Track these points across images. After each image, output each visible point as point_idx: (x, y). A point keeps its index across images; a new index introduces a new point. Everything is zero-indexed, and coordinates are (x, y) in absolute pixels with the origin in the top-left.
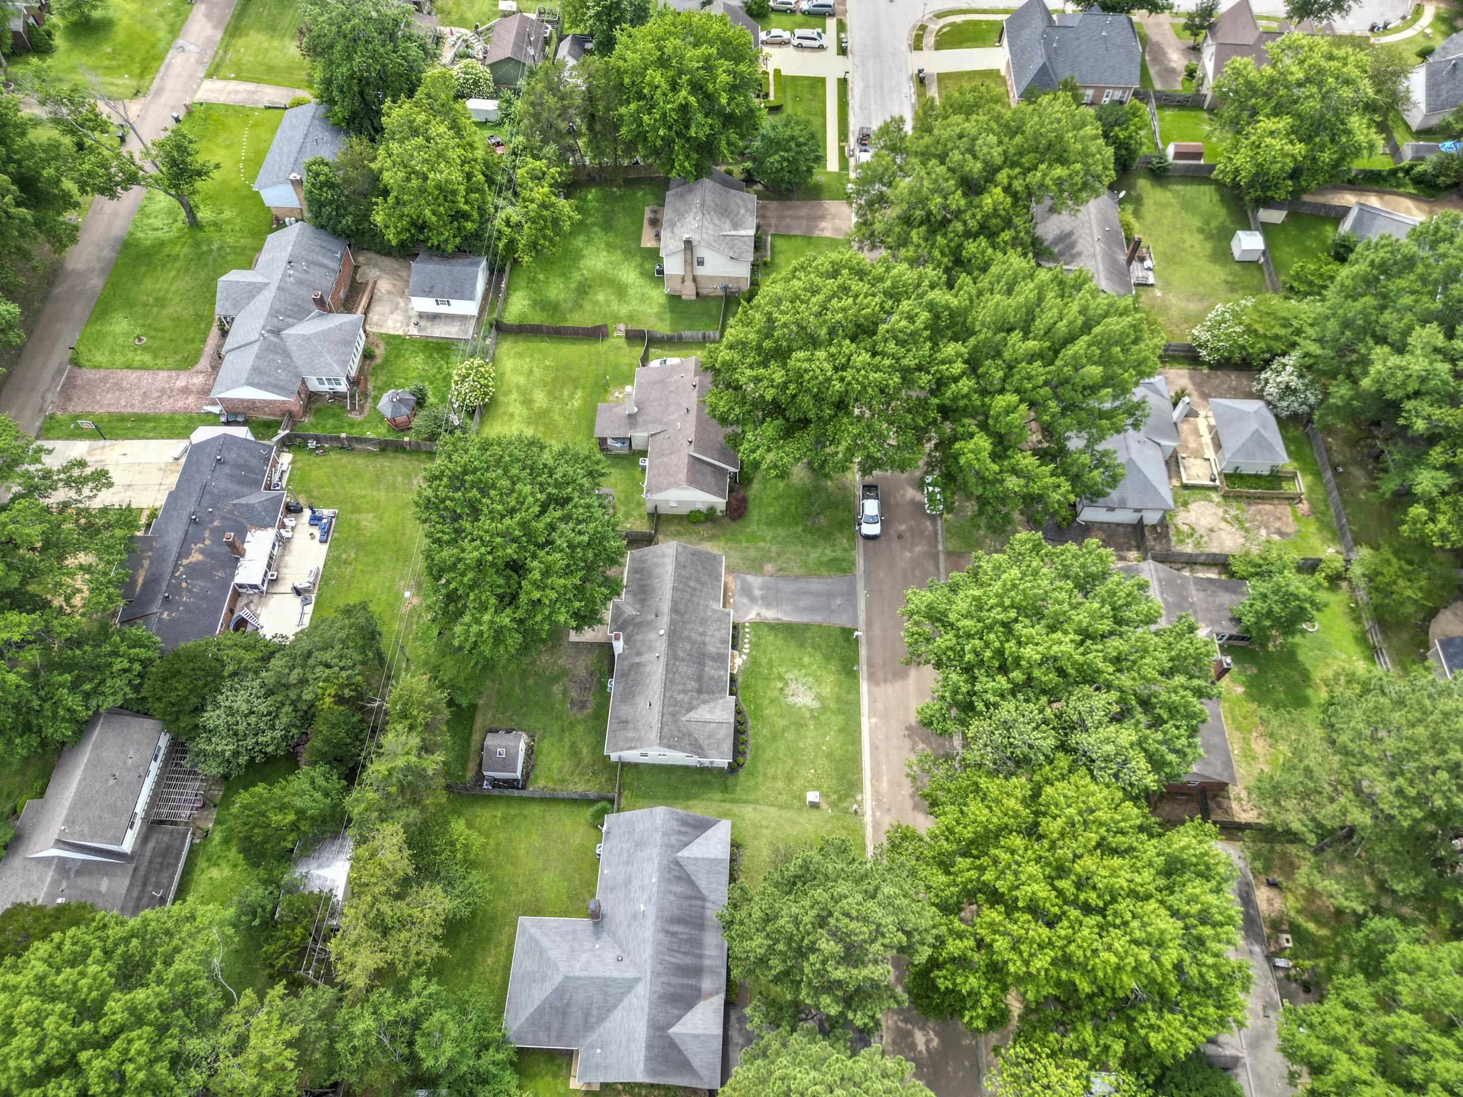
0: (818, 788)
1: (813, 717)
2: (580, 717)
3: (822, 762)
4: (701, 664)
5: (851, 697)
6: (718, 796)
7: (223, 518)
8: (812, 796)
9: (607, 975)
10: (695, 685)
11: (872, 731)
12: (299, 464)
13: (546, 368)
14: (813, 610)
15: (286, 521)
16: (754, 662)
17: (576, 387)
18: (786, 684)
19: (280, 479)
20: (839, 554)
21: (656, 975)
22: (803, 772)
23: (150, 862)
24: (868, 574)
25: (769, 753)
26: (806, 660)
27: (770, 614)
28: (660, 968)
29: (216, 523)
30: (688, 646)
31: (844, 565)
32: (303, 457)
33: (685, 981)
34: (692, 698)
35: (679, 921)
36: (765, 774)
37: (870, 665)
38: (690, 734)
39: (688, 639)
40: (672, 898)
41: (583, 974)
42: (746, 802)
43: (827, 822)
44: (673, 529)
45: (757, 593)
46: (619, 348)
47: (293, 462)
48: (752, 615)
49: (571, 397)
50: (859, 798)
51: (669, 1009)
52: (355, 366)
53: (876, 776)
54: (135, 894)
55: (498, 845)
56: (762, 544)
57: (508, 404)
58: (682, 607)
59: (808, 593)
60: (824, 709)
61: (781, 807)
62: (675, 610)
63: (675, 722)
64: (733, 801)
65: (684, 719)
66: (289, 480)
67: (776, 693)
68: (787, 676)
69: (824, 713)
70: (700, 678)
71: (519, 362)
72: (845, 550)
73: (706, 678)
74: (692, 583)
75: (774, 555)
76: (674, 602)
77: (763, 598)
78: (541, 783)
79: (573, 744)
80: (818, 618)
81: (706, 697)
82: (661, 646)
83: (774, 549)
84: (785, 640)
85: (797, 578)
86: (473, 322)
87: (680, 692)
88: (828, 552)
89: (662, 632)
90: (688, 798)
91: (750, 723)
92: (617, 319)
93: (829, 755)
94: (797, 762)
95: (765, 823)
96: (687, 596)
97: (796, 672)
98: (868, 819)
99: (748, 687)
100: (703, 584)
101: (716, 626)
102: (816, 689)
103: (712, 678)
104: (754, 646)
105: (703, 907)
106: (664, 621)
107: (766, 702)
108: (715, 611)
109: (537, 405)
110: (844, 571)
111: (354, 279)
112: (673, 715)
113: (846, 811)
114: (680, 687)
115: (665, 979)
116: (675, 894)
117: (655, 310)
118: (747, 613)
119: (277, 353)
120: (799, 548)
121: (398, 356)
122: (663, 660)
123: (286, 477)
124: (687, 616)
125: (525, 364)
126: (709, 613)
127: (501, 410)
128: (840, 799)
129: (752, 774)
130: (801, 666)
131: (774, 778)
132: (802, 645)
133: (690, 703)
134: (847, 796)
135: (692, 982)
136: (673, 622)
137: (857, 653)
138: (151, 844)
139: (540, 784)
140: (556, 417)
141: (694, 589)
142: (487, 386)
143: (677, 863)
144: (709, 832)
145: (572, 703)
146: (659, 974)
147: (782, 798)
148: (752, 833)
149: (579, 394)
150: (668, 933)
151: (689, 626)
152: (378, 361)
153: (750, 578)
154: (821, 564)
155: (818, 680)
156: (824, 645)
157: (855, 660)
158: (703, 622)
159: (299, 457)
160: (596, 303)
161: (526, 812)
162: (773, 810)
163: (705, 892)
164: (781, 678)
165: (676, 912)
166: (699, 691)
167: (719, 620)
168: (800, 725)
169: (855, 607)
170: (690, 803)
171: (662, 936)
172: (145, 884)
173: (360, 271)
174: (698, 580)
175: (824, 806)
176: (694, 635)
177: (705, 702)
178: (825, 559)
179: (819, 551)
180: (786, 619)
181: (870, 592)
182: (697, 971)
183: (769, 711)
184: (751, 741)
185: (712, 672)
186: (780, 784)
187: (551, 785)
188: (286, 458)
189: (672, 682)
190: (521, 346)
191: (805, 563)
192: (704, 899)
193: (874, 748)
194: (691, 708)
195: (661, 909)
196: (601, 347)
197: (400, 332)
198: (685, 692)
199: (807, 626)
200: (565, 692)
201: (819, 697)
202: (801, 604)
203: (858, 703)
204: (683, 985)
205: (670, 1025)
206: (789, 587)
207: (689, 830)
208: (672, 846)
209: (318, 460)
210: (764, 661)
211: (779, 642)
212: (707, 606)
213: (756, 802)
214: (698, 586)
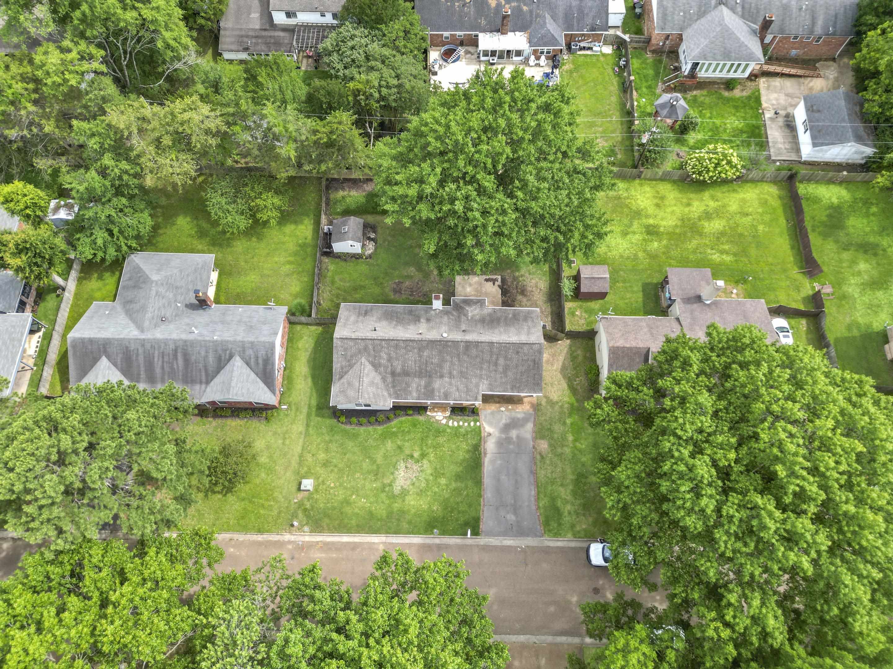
0: (316, 490)
1: (384, 486)
2: (387, 290)
3: (341, 495)
4: (420, 374)
5: (405, 525)
6: (314, 402)
7: (531, 12)
8: (308, 484)
9: (150, 309)
10: (399, 369)
11: (371, 546)
12: (602, 59)
13: (754, 227)
14: (498, 491)
15: (543, 58)
16: (439, 431)
17: (735, 255)
18: (417, 461)
19: (584, 48)
20: (567, 519)
21: (143, 343)
22: (332, 476)
23: (271, 37)
24: (547, 551)
25: (350, 444)
26: (443, 481)
27: (490, 446)
28: (148, 346)
29: (525, 8)
30: (435, 361)
31: (554, 525)
32: (611, 61)
33: (142, 369)
34: (386, 367)
35: (187, 361)
36: (331, 441)
37: (439, 547)
38: (351, 366)
39: (443, 360)
40: (203, 353)
41: (153, 293)
42: (308, 425)
43: (286, 498)
44: (579, 352)
45: (514, 433)
46: (798, 289)
47: (604, 55)
48: (488, 428)
49: (722, 252)
50: (306, 528)
51: (120, 356)
52: (710, 74)
53: (327, 547)
54: (250, 33)
55: (283, 243)
56: (570, 438)
57: (702, 200)
58: (474, 352)
59: (517, 485)
60: (393, 497)
61: (301, 456)
62: (468, 345)
63: (360, 352)
64: (309, 415)
65: (363, 360)
66: (586, 56)
67: (408, 452)
68: (425, 461)
69: (388, 497)
70: (406, 373)
71: (756, 204)
72: (573, 526)
73: (407, 379)
74: (501, 361)
75: (559, 450)
76: (477, 344)
77: (508, 440)
78: (332, 267)
79: (362, 287)
80: (488, 494)
81: (389, 379)
82: (433, 335)
83: (567, 450)
84: (463, 460)
85: (534, 473)
86: (794, 157)
87: (389, 354)
88: (569, 507)
89: (445, 335)
90: (314, 377)
91: (380, 429)
92: (838, 283)
93: (347, 502)
94: (341, 470)
95: (287, 442)
96: (487, 357)
97: (429, 471)
98: (287, 537)
99: (415, 425)
100: (505, 372)
101: (461, 387)
102: (412, 490)
103: (408, 385)
104: (456, 432)
105: (201, 383)
106: (457, 336)
107: (399, 443)
108: (477, 386)
109: (706, 224)
110: (547, 523)
111: (820, 60)
112: (366, 349)
113: (294, 516)
114: (393, 354)
115: (141, 351)
116: (206, 357)
117: (860, 320)
118: (490, 424)
119: (700, 7)
120: (571, 477)
121: (736, 108)
122: (417, 337)
123: (589, 52)
124: (465, 358)
125: (754, 207)
126: (474, 381)
127: (692, 196)
128: (305, 510)
129: (332, 430)
130: (437, 474)
131: (327, 450)
132: (458, 477)
133: (380, 365)
134: (308, 517)
135: (143, 375)
136: (455, 343)
137: (453, 533)
138: (282, 34)
139: (330, 265)
140: (695, 242)
141: (496, 364)
142: (708, 171)
143: (231, 357)
144: (262, 385)
145: (400, 283)
146: (143, 345)
147: (310, 459)
148: (279, 430)
149: (728, 259)
150: (176, 351)
151: (455, 360)
152: (726, 94)
153: (530, 426)
154: (553, 499)
155: (421, 493)
156: (459, 499)
157: (444, 533)
158: (463, 375)
159: (610, 57)
160: (854, 262)
161: (309, 259)
162: (299, 449)
163: (212, 383)
164: (423, 455)
165: (193, 358)
166: (393, 374)
167: (468, 390)
168: (376, 474)
169: (505, 534)
170: (310, 380)
171: (172, 346)
172: (256, 37)
173: (831, 63)
174: (506, 368)
175: (300, 495)
176: (447, 366)
177: (384, 379)
178: (559, 503)
179: (569, 498)
180: (487, 461)
181: (524, 551)
182: (151, 380)
183: (389, 445)
184: (362, 429)
185: (414, 385)
186: (322, 456)
187: (330, 274)
188: (608, 50)
189: (397, 347)
190: (776, 203)
191: (553, 482)
192: (208, 383)
193: (354, 546)
194: (376, 366)
195: (192, 343)
196: (795, 272)
197: (764, 105)
198: (390, 359)
199: (478, 482)
200: (409, 277)
201: (404, 493)
202: (503, 477)
203: (397, 532)
204: (139, 366)
205: (109, 357)
206: (523, 465)
207: (261, 366)
208: (244, 351)
209: (610, 71)
210: (441, 440)
211: (461, 455)
212: (481, 377)
213: (307, 434)
214: (500, 369)
